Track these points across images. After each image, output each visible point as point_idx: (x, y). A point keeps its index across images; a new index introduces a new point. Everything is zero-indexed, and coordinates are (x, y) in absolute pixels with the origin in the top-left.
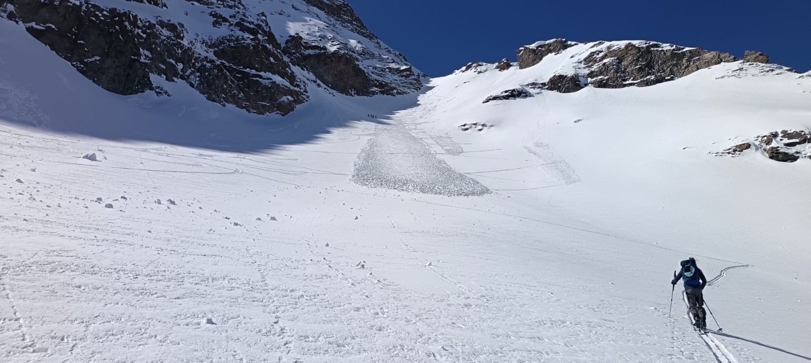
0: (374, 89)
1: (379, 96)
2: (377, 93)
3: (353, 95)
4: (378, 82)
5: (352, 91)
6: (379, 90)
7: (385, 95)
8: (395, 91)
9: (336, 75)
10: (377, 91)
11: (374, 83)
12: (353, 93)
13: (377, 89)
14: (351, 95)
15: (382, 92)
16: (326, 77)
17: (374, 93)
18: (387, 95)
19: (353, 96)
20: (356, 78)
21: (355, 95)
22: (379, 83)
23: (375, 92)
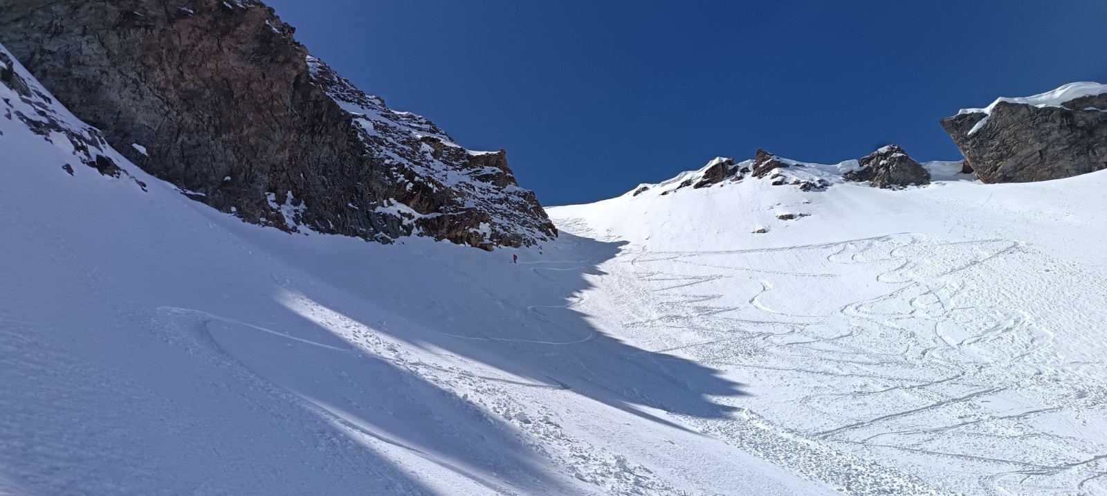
0: (396, 208)
1: (418, 244)
2: (408, 230)
3: (290, 222)
4: (412, 180)
5: (281, 200)
6: (417, 215)
7: (446, 241)
8: (484, 228)
9: (189, 99)
10: (406, 221)
11: (392, 179)
12: (287, 211)
13: (405, 209)
14: (279, 222)
15: (430, 228)
16: (119, 96)
17: (393, 228)
18: (456, 240)
19: (285, 228)
20: (306, 139)
21: (302, 228)
22: (417, 186)
23: (400, 221)
